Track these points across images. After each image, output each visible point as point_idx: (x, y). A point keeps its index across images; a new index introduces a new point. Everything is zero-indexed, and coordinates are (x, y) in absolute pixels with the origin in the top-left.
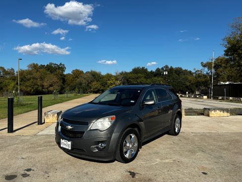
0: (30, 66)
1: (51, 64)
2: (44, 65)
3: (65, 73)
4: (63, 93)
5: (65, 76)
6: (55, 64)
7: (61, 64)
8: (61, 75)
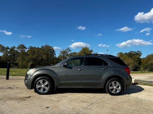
0: (118, 54)
1: (131, 52)
2: (127, 53)
3: (141, 57)
4: (139, 71)
5: (141, 59)
6: (134, 52)
7: (138, 51)
8: (138, 59)
